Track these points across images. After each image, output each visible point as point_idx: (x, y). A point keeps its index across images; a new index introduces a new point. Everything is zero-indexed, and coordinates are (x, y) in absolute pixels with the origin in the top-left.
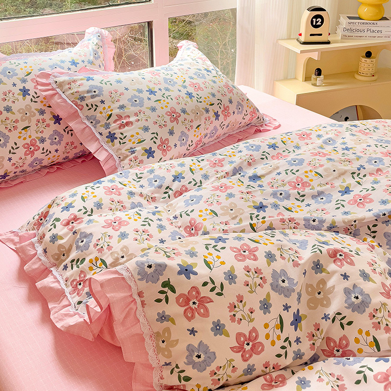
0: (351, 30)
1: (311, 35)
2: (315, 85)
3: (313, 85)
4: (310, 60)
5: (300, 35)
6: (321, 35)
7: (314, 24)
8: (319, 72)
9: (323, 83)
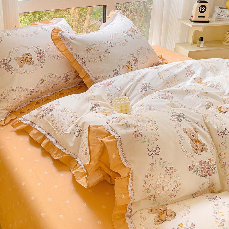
0: (221, 15)
1: (199, 17)
2: (199, 46)
3: (198, 46)
4: (197, 32)
5: (192, 17)
6: (204, 17)
7: (201, 10)
8: (202, 39)
9: (204, 46)
